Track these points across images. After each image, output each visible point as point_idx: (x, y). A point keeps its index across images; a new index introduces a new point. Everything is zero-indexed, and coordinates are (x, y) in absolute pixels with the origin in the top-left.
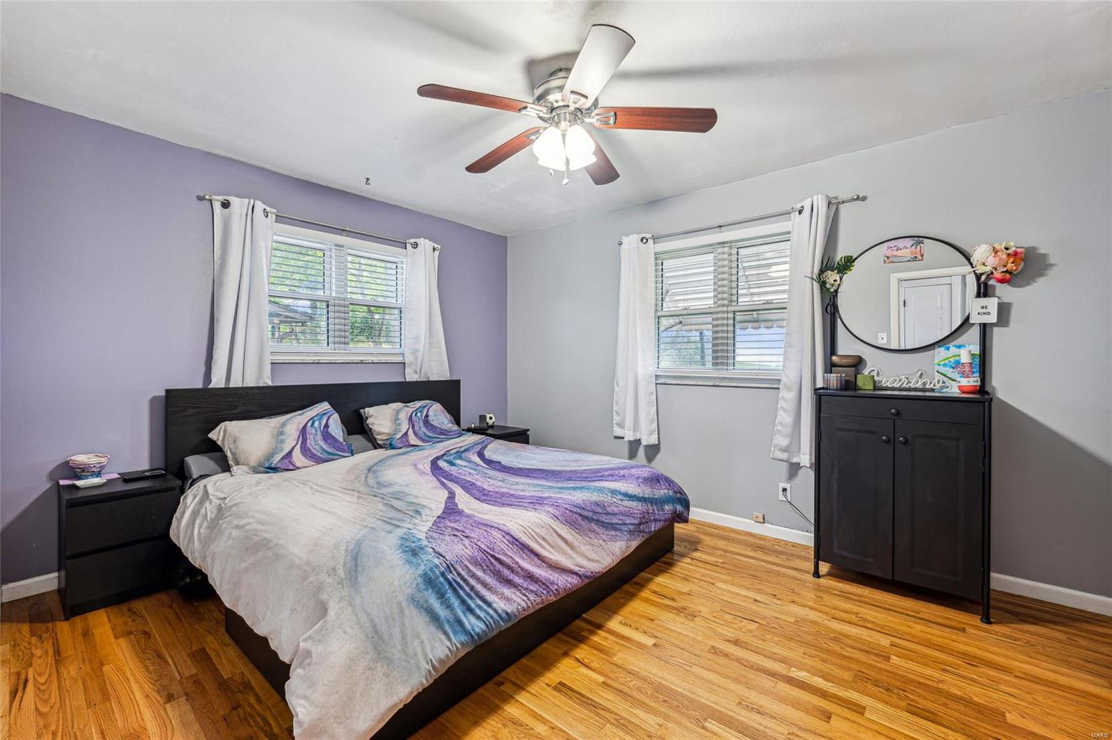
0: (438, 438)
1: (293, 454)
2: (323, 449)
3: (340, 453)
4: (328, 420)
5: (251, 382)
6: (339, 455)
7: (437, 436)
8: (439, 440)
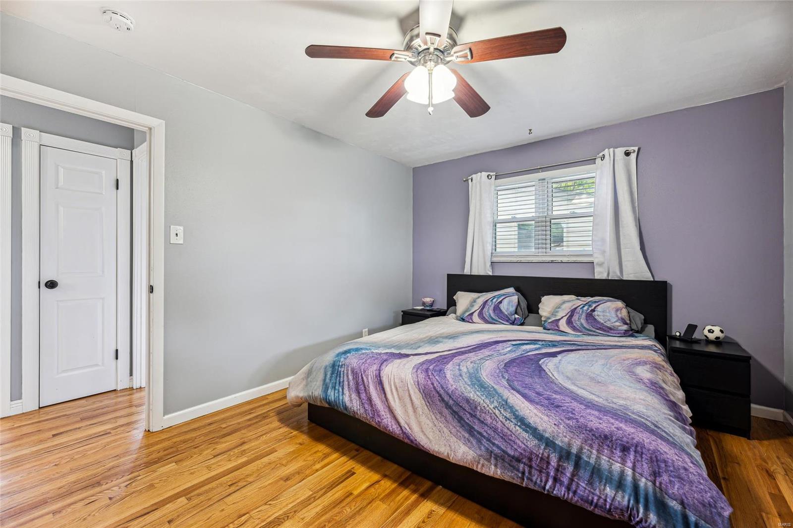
0: (594, 332)
1: (474, 314)
2: (490, 315)
3: (501, 321)
4: (504, 299)
5: (475, 272)
6: (500, 322)
7: (594, 330)
8: (594, 333)
